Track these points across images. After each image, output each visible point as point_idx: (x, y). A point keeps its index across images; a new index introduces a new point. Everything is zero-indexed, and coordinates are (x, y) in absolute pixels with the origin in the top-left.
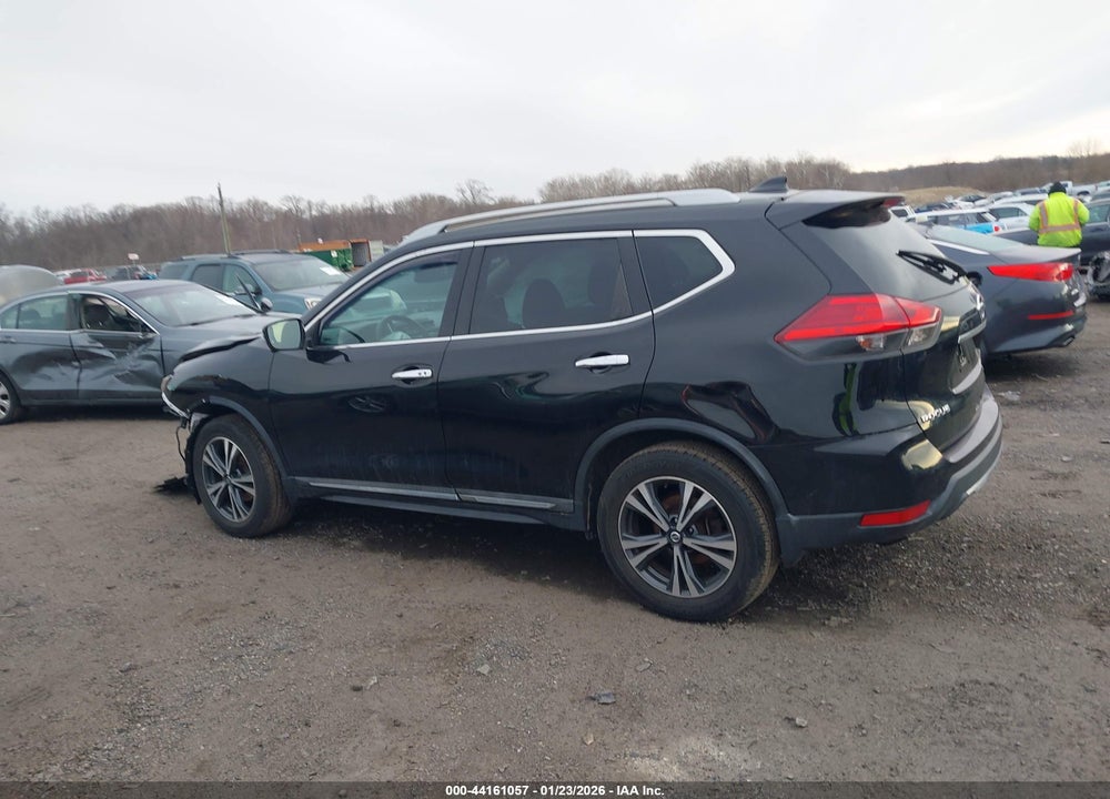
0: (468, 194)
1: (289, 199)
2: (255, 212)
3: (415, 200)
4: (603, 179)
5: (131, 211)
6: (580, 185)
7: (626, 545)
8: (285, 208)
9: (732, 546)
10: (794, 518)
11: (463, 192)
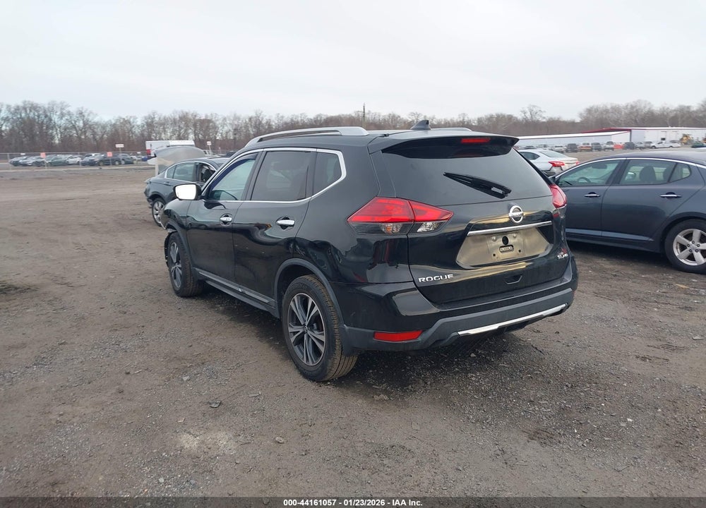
0: (528, 115)
1: (413, 114)
2: (392, 121)
3: (491, 117)
4: (629, 107)
5: (325, 118)
6: (610, 111)
7: (290, 330)
8: (410, 120)
9: (323, 338)
10: (347, 327)
11: (525, 113)
